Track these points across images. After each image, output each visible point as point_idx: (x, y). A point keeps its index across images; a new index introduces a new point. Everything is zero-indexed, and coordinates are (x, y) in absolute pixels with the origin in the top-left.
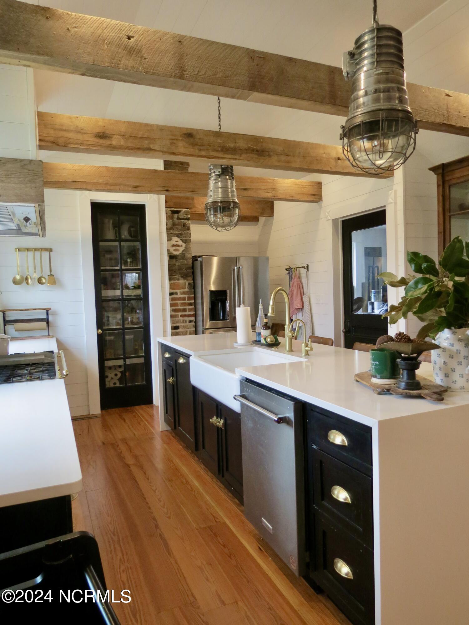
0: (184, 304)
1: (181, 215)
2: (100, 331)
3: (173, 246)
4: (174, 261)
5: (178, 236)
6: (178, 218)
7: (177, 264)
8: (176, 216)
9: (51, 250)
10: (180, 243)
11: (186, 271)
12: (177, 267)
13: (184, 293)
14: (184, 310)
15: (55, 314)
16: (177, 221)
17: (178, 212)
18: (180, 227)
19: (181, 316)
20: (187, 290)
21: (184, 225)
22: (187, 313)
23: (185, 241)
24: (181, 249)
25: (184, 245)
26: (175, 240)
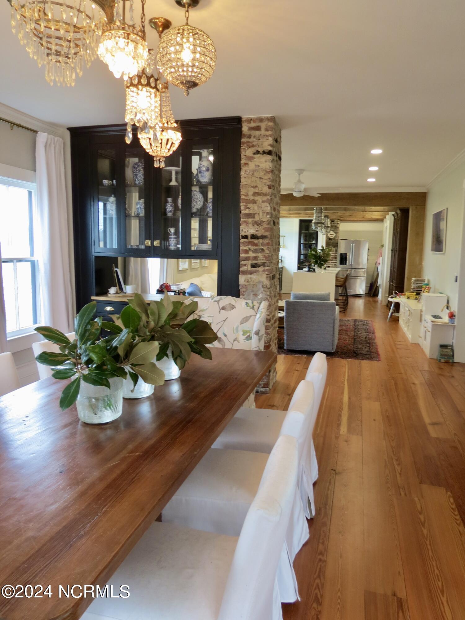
0: (333, 258)
1: (335, 223)
2: (299, 265)
3: (331, 235)
4: (330, 240)
5: (333, 231)
6: (334, 224)
7: (332, 242)
8: (333, 223)
9: (285, 236)
10: (334, 233)
11: (335, 245)
12: (331, 243)
13: (333, 253)
14: (333, 260)
15: (284, 258)
16: (333, 225)
17: (334, 221)
18: (334, 227)
19: (332, 262)
20: (334, 252)
21: (336, 226)
22: (334, 261)
23: (335, 233)
24: (334, 236)
25: (335, 234)
26: (332, 232)
